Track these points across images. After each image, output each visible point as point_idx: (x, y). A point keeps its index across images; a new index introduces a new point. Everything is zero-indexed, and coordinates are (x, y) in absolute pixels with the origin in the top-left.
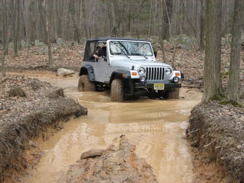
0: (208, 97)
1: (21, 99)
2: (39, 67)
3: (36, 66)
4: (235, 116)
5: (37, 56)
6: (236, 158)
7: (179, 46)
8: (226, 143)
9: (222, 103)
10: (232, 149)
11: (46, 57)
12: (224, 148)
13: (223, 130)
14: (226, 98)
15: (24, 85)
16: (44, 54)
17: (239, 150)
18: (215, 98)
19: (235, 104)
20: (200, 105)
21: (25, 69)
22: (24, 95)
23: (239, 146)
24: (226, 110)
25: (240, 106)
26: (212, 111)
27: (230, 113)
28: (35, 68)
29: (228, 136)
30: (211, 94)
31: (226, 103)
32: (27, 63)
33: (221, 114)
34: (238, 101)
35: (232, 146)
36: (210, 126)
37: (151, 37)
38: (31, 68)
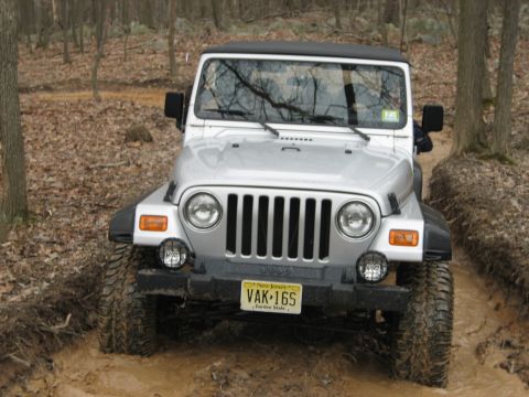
0: (461, 147)
1: (147, 146)
2: (151, 82)
3: (145, 79)
4: (500, 179)
5: (141, 57)
6: (487, 237)
7: (417, 38)
8: (477, 218)
9: (482, 158)
10: (484, 226)
11: (161, 60)
12: (473, 225)
13: (474, 200)
14: (489, 148)
15: (139, 118)
16: (154, 53)
17: (493, 228)
18: (471, 149)
19: (502, 159)
20: (448, 160)
21: (126, 84)
22: (150, 140)
23: (494, 222)
24: (487, 169)
25: (511, 163)
26: (465, 170)
27: (492, 174)
28: (145, 82)
29: (481, 208)
30: (465, 142)
31: (488, 158)
32: (127, 72)
33: (477, 175)
34: (507, 155)
35: (485, 221)
36: (457, 194)
37: (364, 14)
38: (136, 84)
